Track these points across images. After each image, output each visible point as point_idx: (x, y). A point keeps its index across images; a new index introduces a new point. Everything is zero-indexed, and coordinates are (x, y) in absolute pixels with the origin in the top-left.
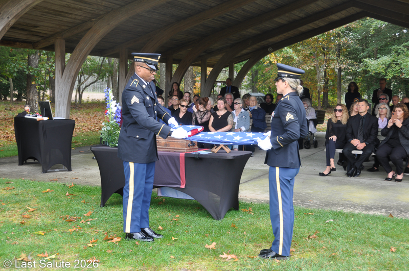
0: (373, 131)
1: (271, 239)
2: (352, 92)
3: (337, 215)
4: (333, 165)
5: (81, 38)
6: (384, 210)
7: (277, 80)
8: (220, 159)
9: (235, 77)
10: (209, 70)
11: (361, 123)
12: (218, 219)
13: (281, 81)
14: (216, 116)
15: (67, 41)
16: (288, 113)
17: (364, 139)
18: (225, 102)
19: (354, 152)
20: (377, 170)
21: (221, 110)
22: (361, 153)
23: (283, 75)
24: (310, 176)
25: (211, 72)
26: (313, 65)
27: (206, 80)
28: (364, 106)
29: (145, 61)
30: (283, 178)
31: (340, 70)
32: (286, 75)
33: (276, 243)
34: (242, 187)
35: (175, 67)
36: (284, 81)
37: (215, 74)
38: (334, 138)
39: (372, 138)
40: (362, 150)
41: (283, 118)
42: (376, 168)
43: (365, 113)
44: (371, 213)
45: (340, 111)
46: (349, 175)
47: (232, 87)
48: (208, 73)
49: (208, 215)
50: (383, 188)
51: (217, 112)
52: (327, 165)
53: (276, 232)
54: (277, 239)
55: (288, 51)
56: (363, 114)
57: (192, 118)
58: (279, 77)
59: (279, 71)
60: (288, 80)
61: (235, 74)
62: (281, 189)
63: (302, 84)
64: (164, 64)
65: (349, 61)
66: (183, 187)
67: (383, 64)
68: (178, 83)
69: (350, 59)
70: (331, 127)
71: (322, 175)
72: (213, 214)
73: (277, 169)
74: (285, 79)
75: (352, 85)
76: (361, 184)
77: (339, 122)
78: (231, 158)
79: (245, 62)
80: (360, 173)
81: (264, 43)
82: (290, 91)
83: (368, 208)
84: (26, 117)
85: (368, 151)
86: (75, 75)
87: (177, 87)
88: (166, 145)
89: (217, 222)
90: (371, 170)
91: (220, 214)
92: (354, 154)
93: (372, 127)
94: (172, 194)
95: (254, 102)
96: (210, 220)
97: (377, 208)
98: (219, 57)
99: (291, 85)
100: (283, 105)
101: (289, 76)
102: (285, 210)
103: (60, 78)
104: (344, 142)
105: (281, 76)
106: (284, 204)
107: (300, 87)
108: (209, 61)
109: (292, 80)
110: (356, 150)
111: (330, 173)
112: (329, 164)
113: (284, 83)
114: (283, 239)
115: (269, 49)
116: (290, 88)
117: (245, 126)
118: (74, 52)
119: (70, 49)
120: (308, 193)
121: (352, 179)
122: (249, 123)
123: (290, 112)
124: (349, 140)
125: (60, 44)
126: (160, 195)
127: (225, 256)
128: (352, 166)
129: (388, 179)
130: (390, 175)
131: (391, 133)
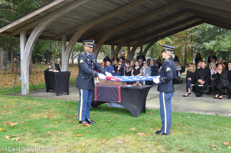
0: (208, 76)
1: (161, 126)
2: (198, 57)
3: (192, 115)
4: (189, 92)
5: (73, 35)
6: (214, 112)
7: (162, 52)
8: (137, 89)
9: (143, 51)
10: (131, 48)
11: (202, 72)
12: (136, 117)
13: (164, 52)
14: (135, 69)
15: (67, 36)
16: (168, 68)
17: (204, 79)
18: (139, 63)
19: (199, 85)
20: (210, 94)
21: (137, 66)
22: (203, 86)
23: (165, 50)
24: (179, 97)
25: (132, 49)
26: (179, 45)
27: (130, 53)
28: (204, 64)
29: (88, 44)
30: (166, 97)
31: (192, 47)
32: (167, 50)
33: (163, 128)
34: (147, 102)
35: (115, 47)
36: (166, 52)
37: (134, 50)
38: (190, 79)
39: (208, 79)
40: (203, 84)
41: (165, 70)
42: (210, 93)
43: (205, 67)
44: (208, 114)
46: (197, 96)
47: (142, 56)
48: (131, 49)
49: (132, 115)
50: (213, 102)
51: (135, 67)
53: (163, 123)
54: (164, 126)
55: (168, 39)
56: (203, 68)
57: (124, 70)
58: (164, 51)
59: (163, 48)
60: (168, 52)
61: (143, 50)
62: (165, 103)
63: (174, 54)
64: (110, 46)
65: (196, 43)
66: (120, 102)
67: (212, 45)
68: (117, 54)
69: (197, 42)
70: (188, 74)
71: (184, 96)
72: (134, 115)
73: (163, 93)
74: (166, 51)
75: (198, 54)
76: (203, 100)
78: (142, 88)
79: (148, 44)
80: (202, 95)
81: (157, 35)
82: (169, 57)
83: (206, 111)
84: (49, 70)
85: (206, 85)
86: (70, 51)
87: (116, 56)
89: (135, 118)
90: (208, 94)
91: (137, 115)
92: (199, 86)
93: (208, 74)
95: (152, 63)
96: (132, 117)
97: (210, 111)
98: (136, 42)
99: (169, 54)
100: (165, 63)
101: (168, 50)
102: (167, 112)
103: (64, 53)
104: (195, 81)
105: (164, 50)
106: (167, 110)
107: (173, 55)
108: (131, 44)
109: (170, 52)
110: (201, 84)
111: (188, 95)
112: (187, 91)
113: (166, 54)
114: (167, 126)
115: (159, 38)
116: (169, 56)
117: (148, 74)
118: (70, 41)
119: (68, 40)
120: (178, 105)
121: (199, 98)
122: (150, 72)
123: (169, 67)
124: (197, 80)
125: (64, 38)
126: (109, 106)
127: (139, 134)
128: (198, 92)
129: (215, 98)
130: (216, 96)
131: (216, 76)
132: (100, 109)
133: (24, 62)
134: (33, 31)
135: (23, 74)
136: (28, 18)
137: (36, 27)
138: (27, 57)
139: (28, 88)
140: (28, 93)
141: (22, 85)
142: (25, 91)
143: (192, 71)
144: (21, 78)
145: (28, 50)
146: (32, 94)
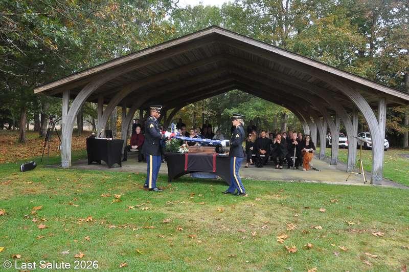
0: (268, 146)
4: (252, 162)
11: (263, 142)
13: (235, 120)
15: (105, 98)
17: (265, 149)
19: (261, 156)
22: (264, 156)
23: (236, 118)
28: (265, 134)
29: (157, 110)
32: (238, 118)
35: (145, 112)
38: (252, 148)
39: (268, 149)
43: (265, 137)
45: (250, 136)
46: (259, 167)
52: (247, 162)
56: (263, 138)
66: (214, 171)
71: (246, 167)
73: (235, 158)
77: (251, 142)
85: (267, 155)
88: (204, 151)
94: (198, 176)
99: (240, 121)
100: (237, 130)
103: (100, 117)
104: (256, 151)
110: (262, 154)
112: (249, 162)
116: (239, 123)
118: (109, 104)
119: (105, 103)
124: (258, 150)
125: (101, 99)
126: (191, 177)
127: (257, 199)
128: (260, 163)
129: (276, 168)
130: (277, 166)
131: (276, 147)
132: (181, 181)
133: (67, 127)
134: (82, 91)
135: (64, 142)
136: (83, 76)
137: (86, 86)
138: (71, 121)
139: (70, 159)
140: (70, 165)
141: (62, 156)
142: (66, 162)
143: (252, 141)
144: (61, 146)
145: (73, 113)
146: (74, 167)
